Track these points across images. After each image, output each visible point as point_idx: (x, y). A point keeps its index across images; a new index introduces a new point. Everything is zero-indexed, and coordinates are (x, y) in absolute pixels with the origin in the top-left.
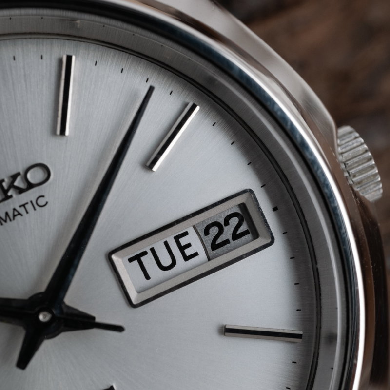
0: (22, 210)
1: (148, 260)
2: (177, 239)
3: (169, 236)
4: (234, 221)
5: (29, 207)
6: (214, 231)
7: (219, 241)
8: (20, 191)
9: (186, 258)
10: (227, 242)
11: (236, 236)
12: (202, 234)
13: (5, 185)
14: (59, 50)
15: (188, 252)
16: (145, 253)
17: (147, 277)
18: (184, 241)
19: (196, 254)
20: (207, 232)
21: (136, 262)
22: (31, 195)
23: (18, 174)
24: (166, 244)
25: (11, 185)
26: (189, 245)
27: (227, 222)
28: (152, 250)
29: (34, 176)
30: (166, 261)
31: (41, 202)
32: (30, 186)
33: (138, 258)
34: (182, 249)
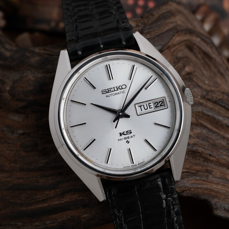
0: (120, 93)
1: (142, 107)
2: (149, 104)
3: (147, 103)
4: (161, 103)
5: (121, 92)
6: (156, 104)
7: (157, 106)
8: (120, 89)
9: (150, 108)
10: (159, 106)
11: (161, 106)
12: (154, 104)
13: (118, 87)
14: (133, 63)
15: (151, 107)
16: (142, 106)
17: (142, 110)
18: (150, 105)
19: (152, 108)
20: (155, 104)
21: (140, 107)
22: (122, 90)
23: (120, 86)
24: (146, 104)
25: (119, 88)
26: (151, 106)
27: (159, 103)
28: (144, 105)
29: (124, 87)
30: (146, 108)
31: (124, 92)
32: (122, 88)
33: (140, 106)
34: (149, 106)
